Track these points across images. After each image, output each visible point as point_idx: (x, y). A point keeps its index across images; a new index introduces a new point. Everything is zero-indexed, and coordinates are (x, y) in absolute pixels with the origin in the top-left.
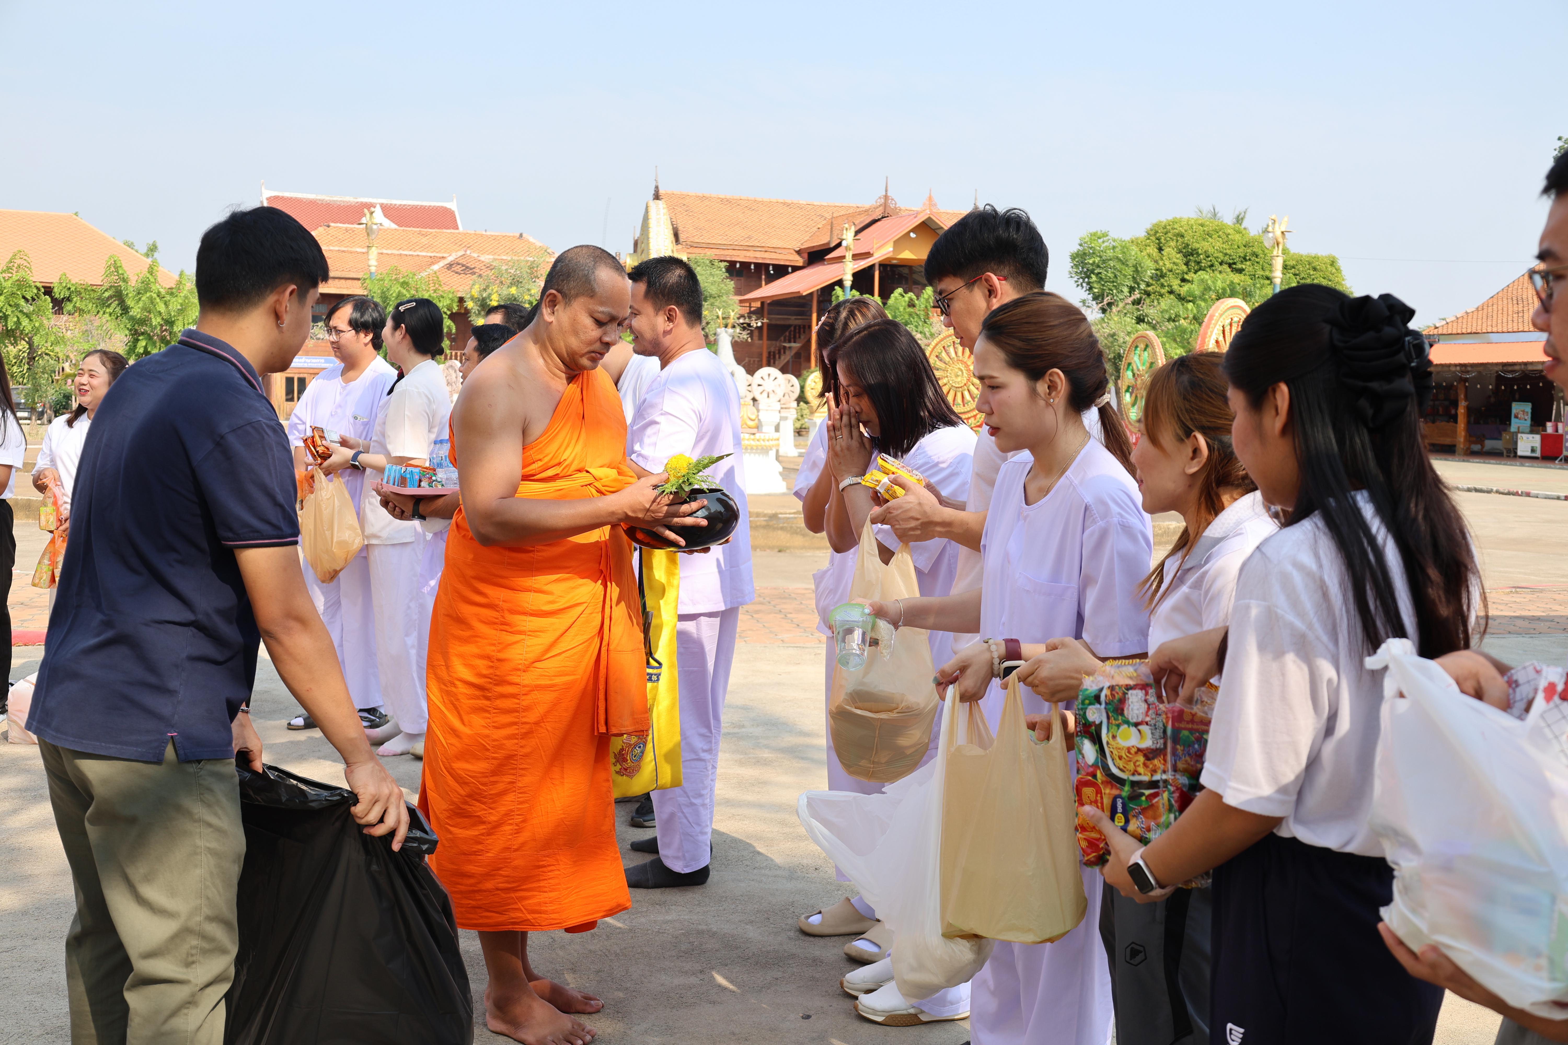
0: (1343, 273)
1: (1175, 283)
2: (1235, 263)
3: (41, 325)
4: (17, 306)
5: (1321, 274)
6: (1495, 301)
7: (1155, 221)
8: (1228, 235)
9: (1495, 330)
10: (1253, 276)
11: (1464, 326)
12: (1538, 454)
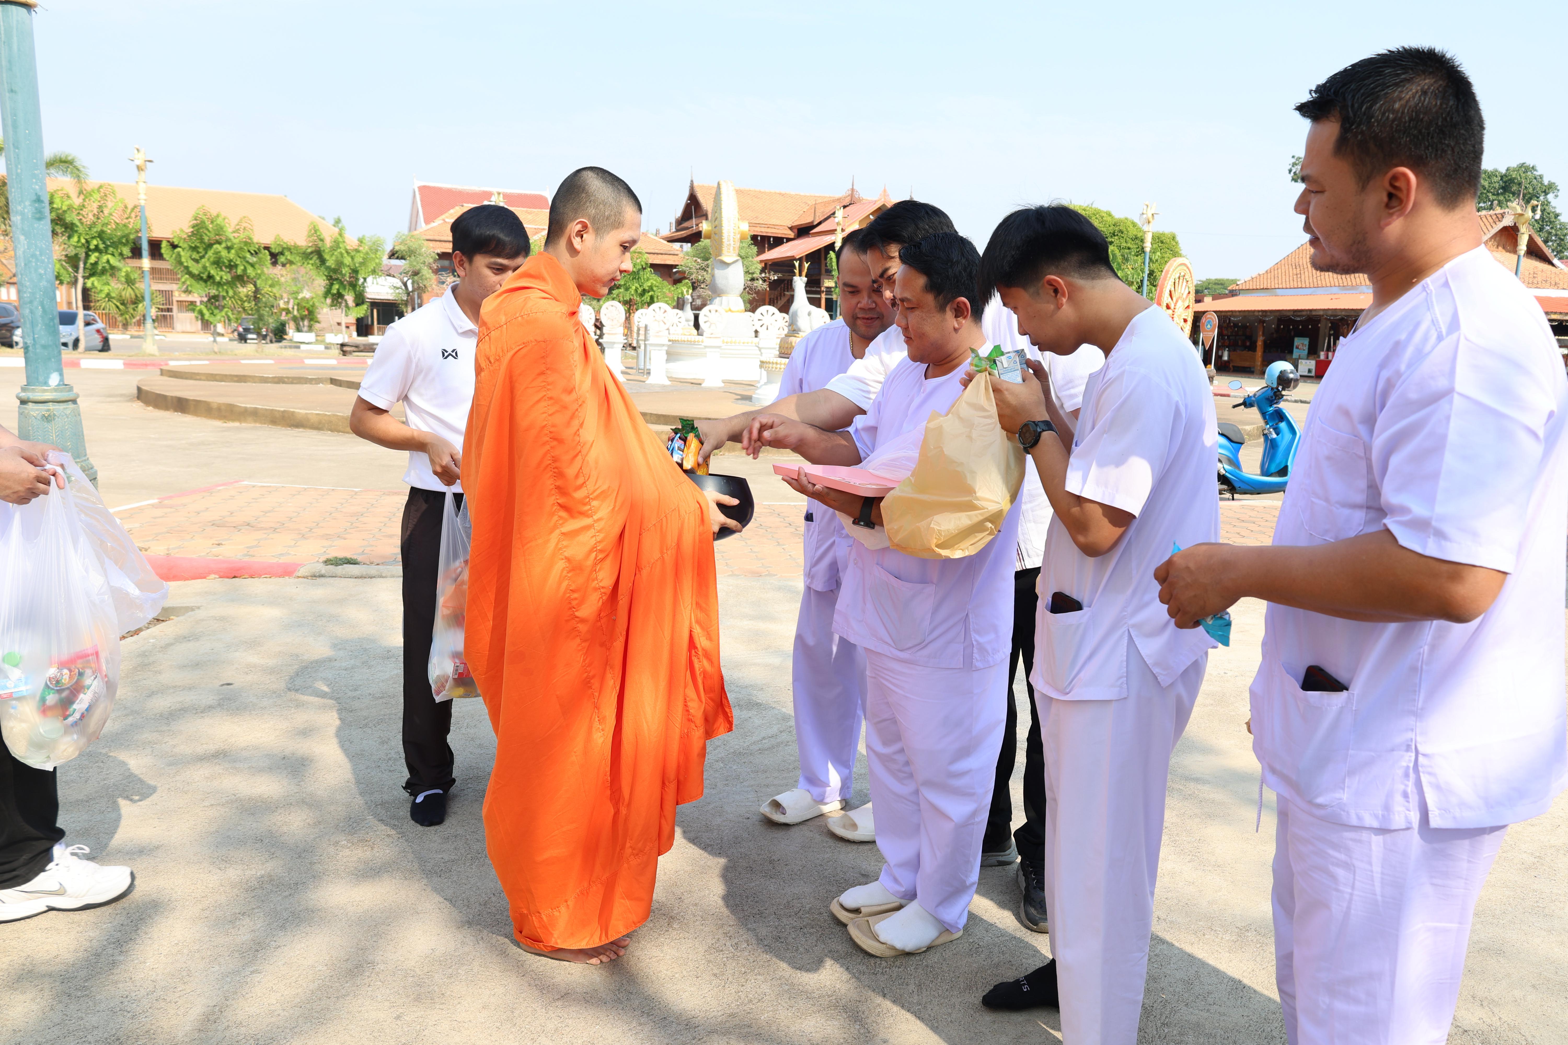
0: (1180, 245)
3: (263, 272)
4: (244, 258)
5: (1167, 245)
6: (1279, 266)
8: (1102, 217)
9: (1280, 286)
11: (1258, 284)
12: (1313, 374)
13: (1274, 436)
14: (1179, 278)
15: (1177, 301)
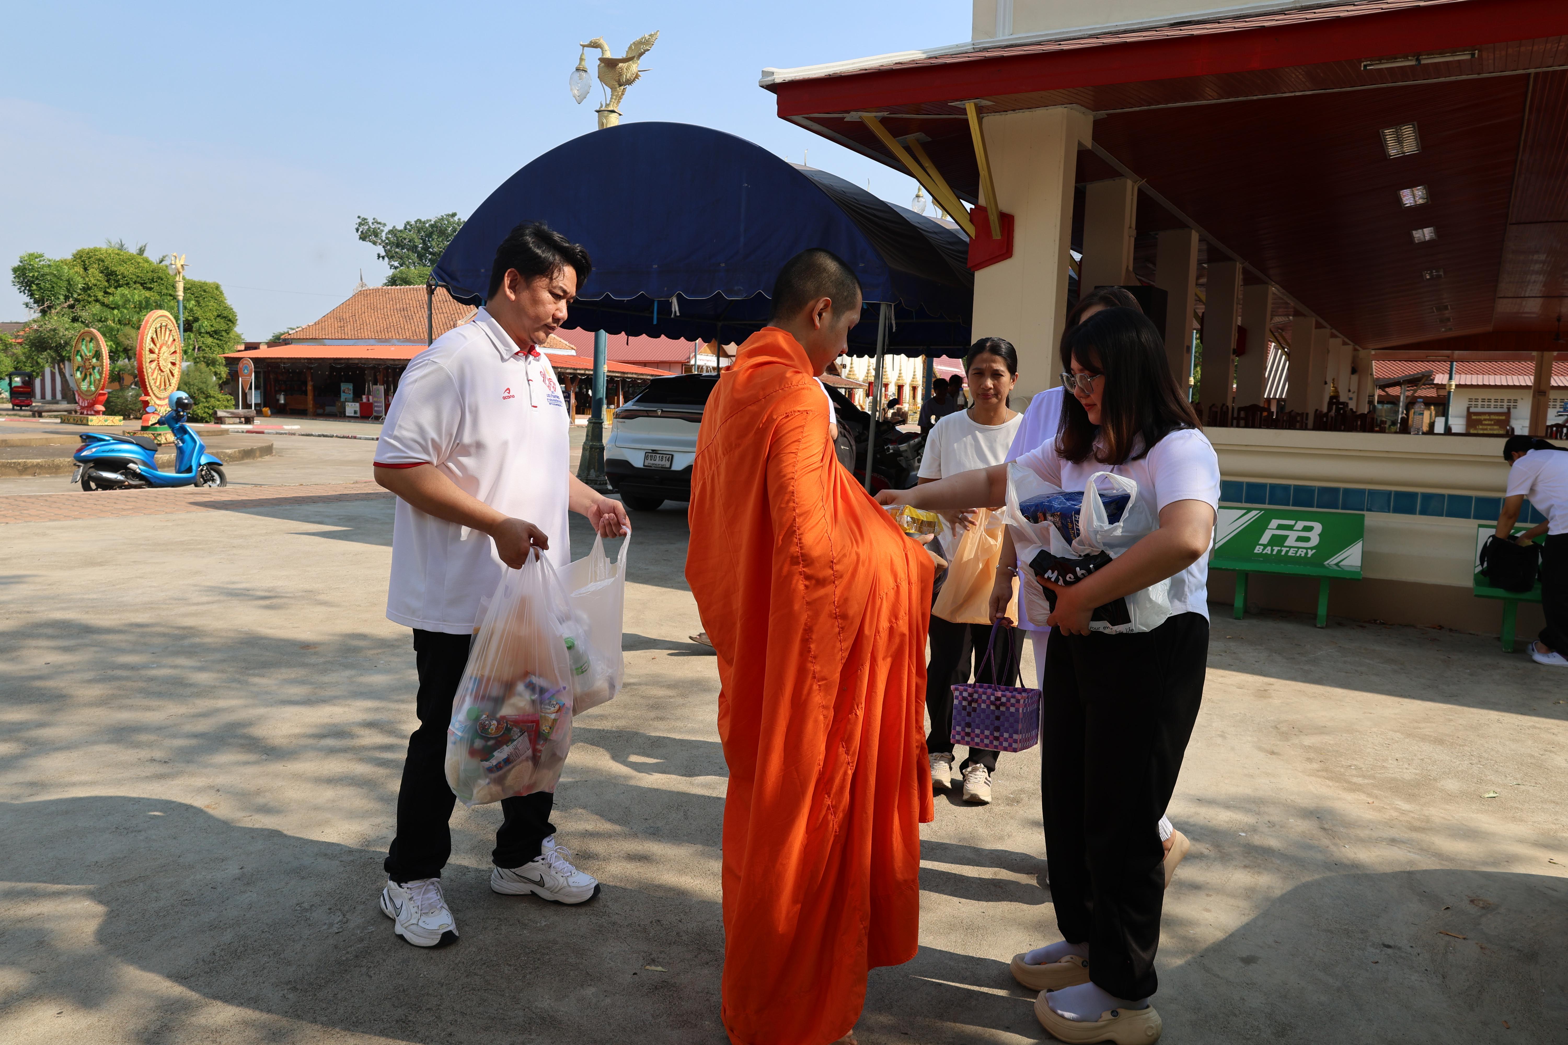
1: (100, 295)
2: (145, 283)
7: (79, 249)
9: (327, 337)
10: (160, 293)
11: (306, 334)
12: (359, 415)
13: (181, 444)
14: (161, 327)
15: (161, 347)
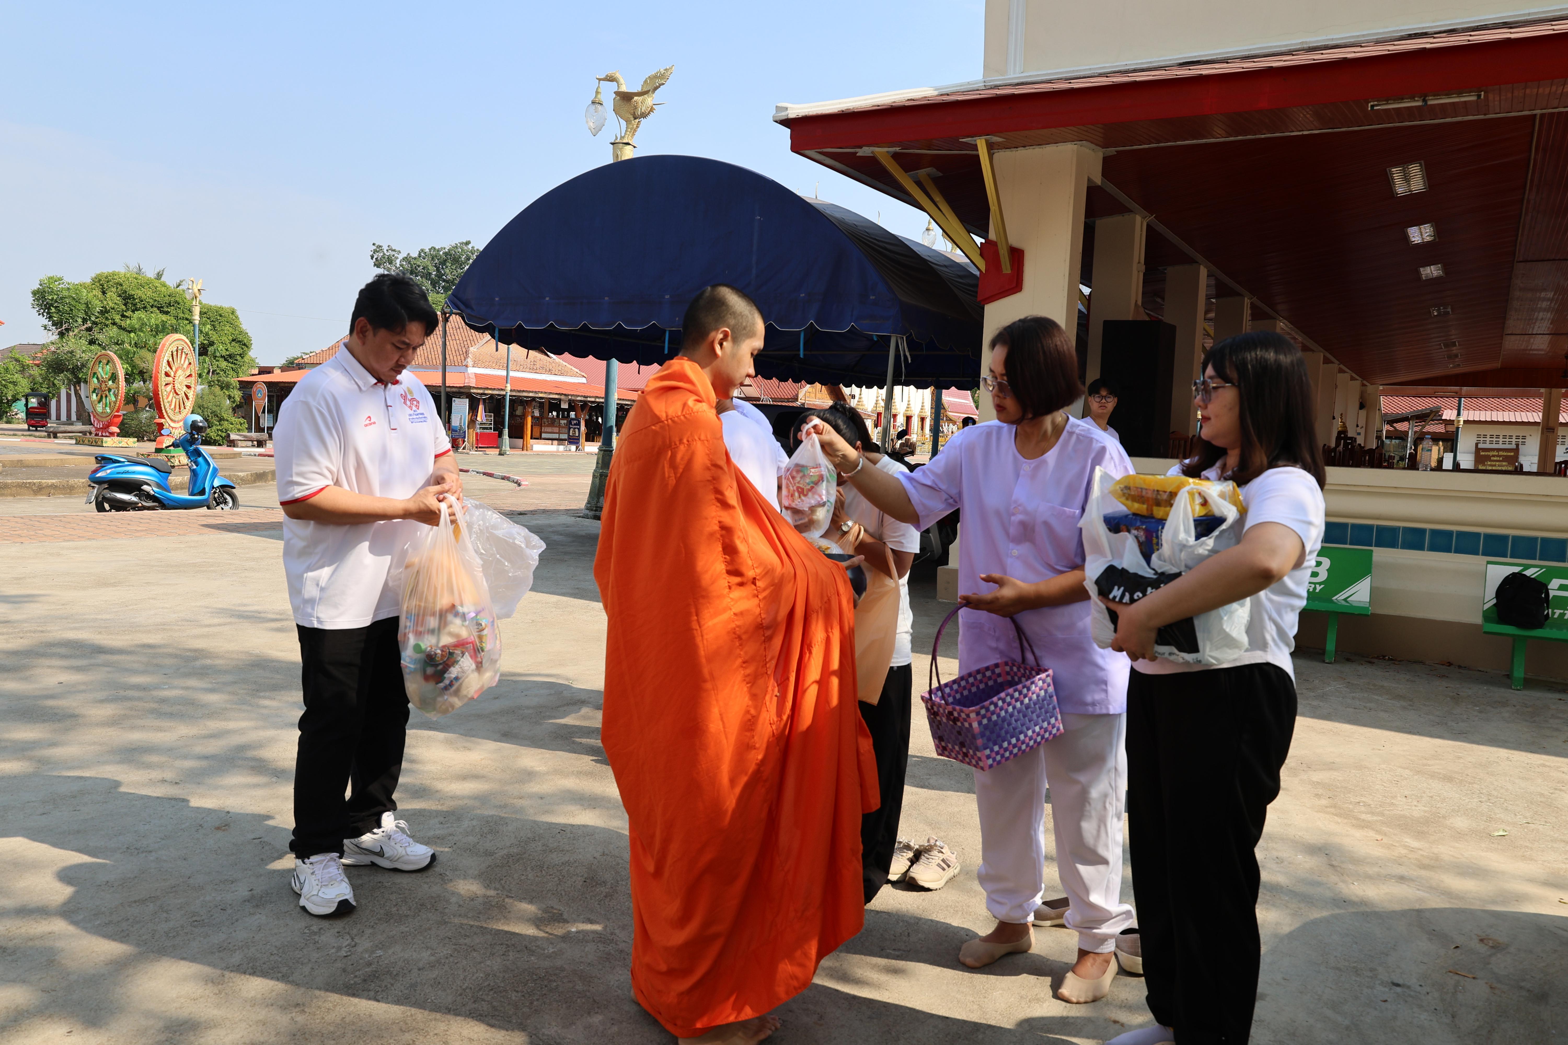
0: (240, 320)
1: (117, 318)
2: (162, 307)
7: (98, 272)
10: (176, 318)
13: (195, 467)
14: (177, 351)
15: (177, 370)
